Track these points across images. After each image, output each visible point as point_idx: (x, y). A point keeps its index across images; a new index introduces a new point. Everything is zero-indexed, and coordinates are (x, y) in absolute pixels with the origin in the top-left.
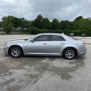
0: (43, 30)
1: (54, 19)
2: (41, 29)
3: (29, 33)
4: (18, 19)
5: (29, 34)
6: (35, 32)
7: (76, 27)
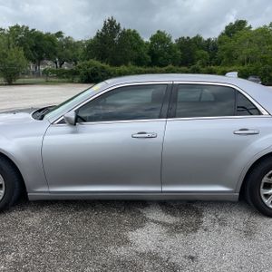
0: (123, 68)
1: (158, 32)
2: (117, 64)
3: (78, 79)
4: (41, 34)
5: (79, 82)
6: (97, 74)
7: (229, 55)
